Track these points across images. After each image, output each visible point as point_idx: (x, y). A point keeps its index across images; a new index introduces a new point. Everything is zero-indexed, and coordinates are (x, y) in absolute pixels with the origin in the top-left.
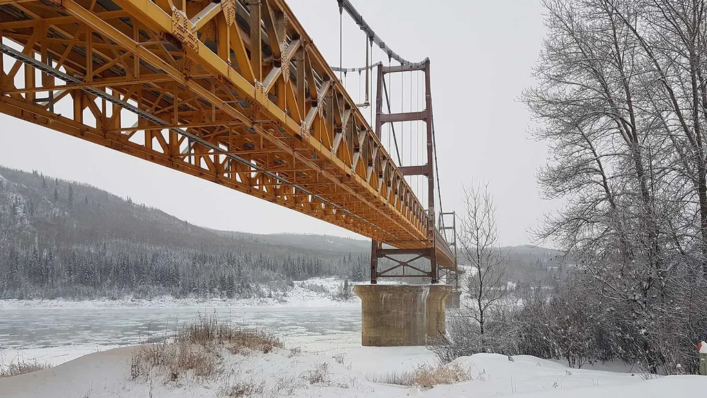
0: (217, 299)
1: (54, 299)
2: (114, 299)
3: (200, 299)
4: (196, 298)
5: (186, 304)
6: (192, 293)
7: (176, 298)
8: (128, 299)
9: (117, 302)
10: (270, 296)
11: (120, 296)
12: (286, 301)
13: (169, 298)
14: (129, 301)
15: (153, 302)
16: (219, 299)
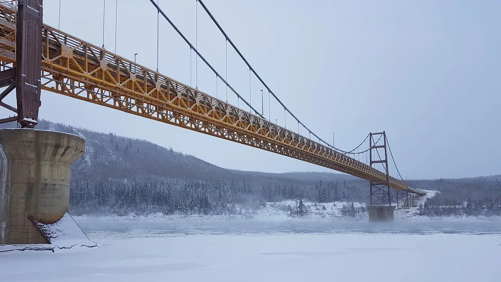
0: (195, 215)
1: (80, 215)
2: (121, 215)
3: (183, 215)
4: (180, 214)
5: (171, 219)
6: (177, 211)
7: (165, 214)
8: (131, 215)
9: (123, 217)
10: (240, 213)
11: (126, 213)
12: (252, 217)
13: (160, 214)
14: (132, 217)
15: (148, 217)
16: (197, 215)
